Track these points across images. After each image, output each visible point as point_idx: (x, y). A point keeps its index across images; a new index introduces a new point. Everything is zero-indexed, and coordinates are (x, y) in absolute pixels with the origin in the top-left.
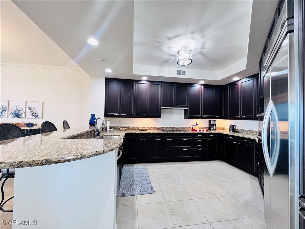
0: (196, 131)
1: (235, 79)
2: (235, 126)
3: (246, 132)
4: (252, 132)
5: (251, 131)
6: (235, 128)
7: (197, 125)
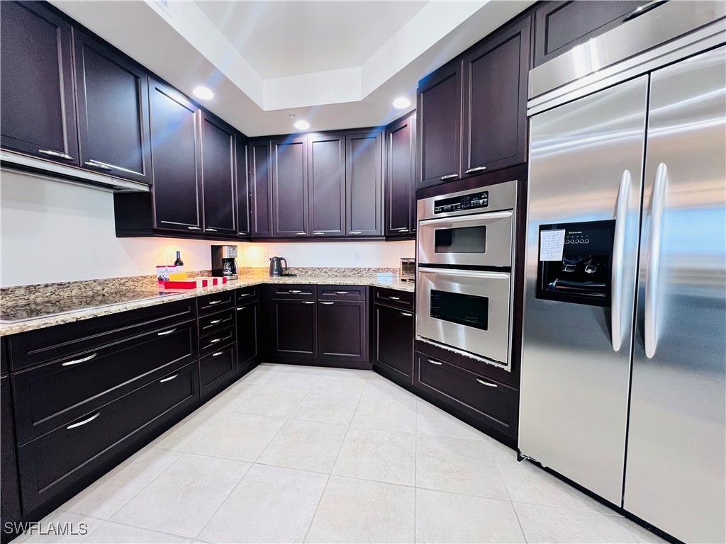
0: (193, 285)
1: (301, 125)
2: (282, 262)
3: (309, 273)
4: (325, 272)
5: (322, 269)
6: (283, 266)
7: (181, 264)
